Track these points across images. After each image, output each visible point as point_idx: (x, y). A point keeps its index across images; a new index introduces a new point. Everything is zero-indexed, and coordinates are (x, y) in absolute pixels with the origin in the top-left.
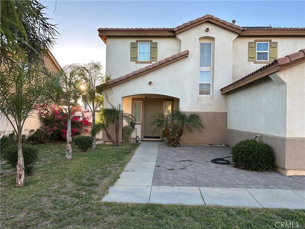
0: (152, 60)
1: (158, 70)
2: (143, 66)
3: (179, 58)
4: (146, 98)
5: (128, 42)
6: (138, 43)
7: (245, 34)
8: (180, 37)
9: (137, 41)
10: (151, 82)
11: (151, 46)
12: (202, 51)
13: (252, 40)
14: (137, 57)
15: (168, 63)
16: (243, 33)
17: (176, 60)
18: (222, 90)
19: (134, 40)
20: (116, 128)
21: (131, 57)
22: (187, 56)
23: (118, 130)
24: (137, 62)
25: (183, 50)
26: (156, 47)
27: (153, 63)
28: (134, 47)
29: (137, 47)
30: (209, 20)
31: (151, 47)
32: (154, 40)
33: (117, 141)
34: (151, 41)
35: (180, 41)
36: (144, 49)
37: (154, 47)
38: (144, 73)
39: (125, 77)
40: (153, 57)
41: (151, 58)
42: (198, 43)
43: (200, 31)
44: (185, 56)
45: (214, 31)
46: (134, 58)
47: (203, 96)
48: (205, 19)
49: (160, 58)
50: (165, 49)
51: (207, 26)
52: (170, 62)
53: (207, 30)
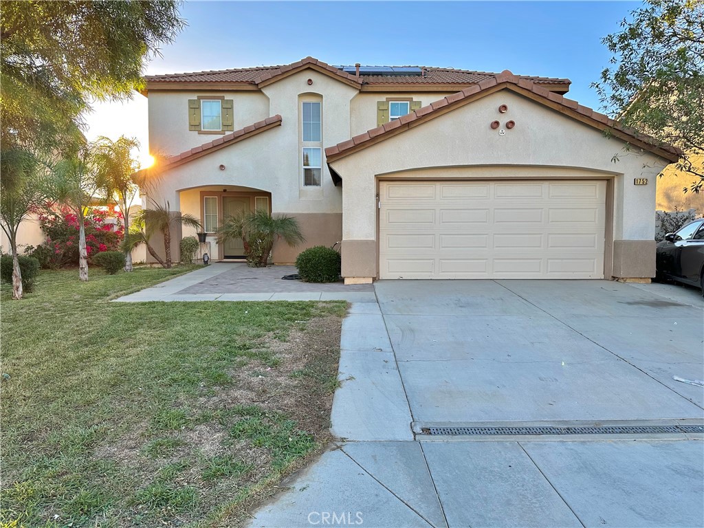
0: (226, 128)
1: (234, 145)
2: (209, 139)
3: (266, 128)
4: (225, 191)
5: (185, 98)
6: (202, 101)
7: (370, 89)
8: (266, 91)
9: (199, 98)
10: (222, 166)
11: (222, 106)
12: (306, 116)
13: (383, 98)
14: (200, 124)
15: (248, 135)
16: (366, 88)
17: (261, 130)
19: (194, 97)
20: (166, 240)
21: (190, 123)
22: (279, 123)
23: (169, 243)
24: (200, 133)
25: (272, 115)
26: (232, 108)
27: (228, 133)
28: (194, 108)
29: (199, 108)
30: (310, 66)
31: (223, 108)
32: (228, 97)
33: (169, 262)
34: (222, 98)
35: (267, 99)
36: (211, 110)
37: (228, 108)
38: (209, 151)
39: (179, 159)
40: (228, 126)
41: (224, 125)
43: (297, 85)
44: (276, 123)
45: (321, 85)
46: (195, 127)
47: (311, 188)
48: (304, 65)
49: (238, 127)
50: (246, 110)
51: (309, 75)
52: (252, 134)
53: (310, 82)
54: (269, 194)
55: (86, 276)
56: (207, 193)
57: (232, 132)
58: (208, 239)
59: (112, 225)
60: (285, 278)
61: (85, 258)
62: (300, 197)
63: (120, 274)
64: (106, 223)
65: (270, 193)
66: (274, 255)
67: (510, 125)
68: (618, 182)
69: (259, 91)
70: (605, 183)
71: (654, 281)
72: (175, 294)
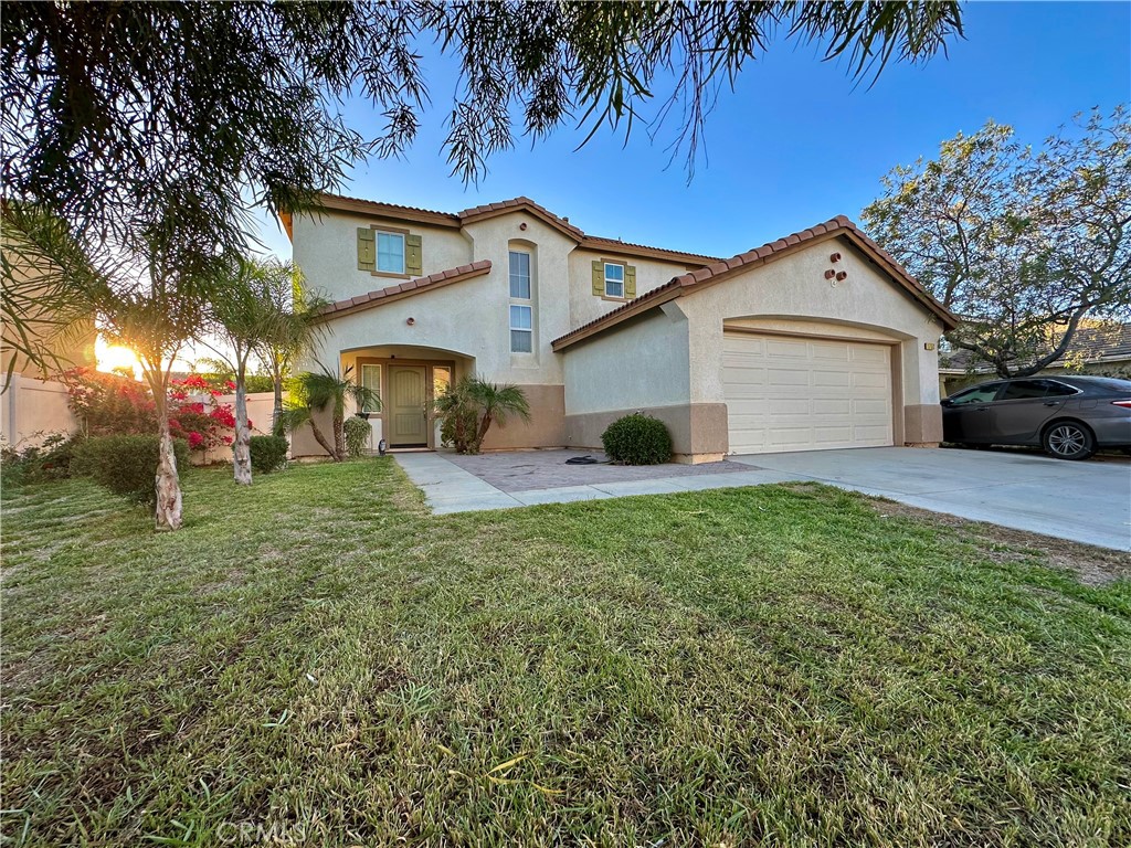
0: (411, 272)
1: (427, 294)
2: (388, 284)
3: (472, 275)
4: (393, 357)
5: (353, 226)
6: (376, 232)
7: (588, 245)
8: (471, 231)
9: (373, 228)
10: (411, 319)
11: (406, 242)
12: (513, 268)
13: (598, 258)
14: (374, 262)
15: (448, 282)
16: (584, 243)
17: (466, 277)
18: (553, 344)
19: (366, 225)
21: (359, 259)
22: (486, 271)
24: (374, 274)
25: (478, 259)
26: (420, 246)
27: (413, 278)
28: (365, 239)
29: (373, 241)
30: (526, 209)
31: (407, 245)
32: (414, 231)
33: (339, 451)
34: (407, 232)
35: (470, 241)
36: (390, 247)
37: (414, 246)
38: (396, 297)
39: (351, 304)
40: (414, 268)
41: (407, 267)
42: (506, 249)
43: (509, 227)
44: (483, 270)
45: (535, 232)
46: (367, 264)
47: (520, 355)
48: (519, 205)
49: (427, 272)
50: (439, 253)
51: (521, 219)
52: (454, 280)
53: (523, 227)
54: (471, 360)
55: (249, 476)
56: (365, 358)
57: (421, 278)
60: (569, 462)
62: (510, 365)
65: (473, 359)
67: (842, 276)
68: (905, 348)
69: (457, 230)
70: (889, 348)
71: (941, 446)
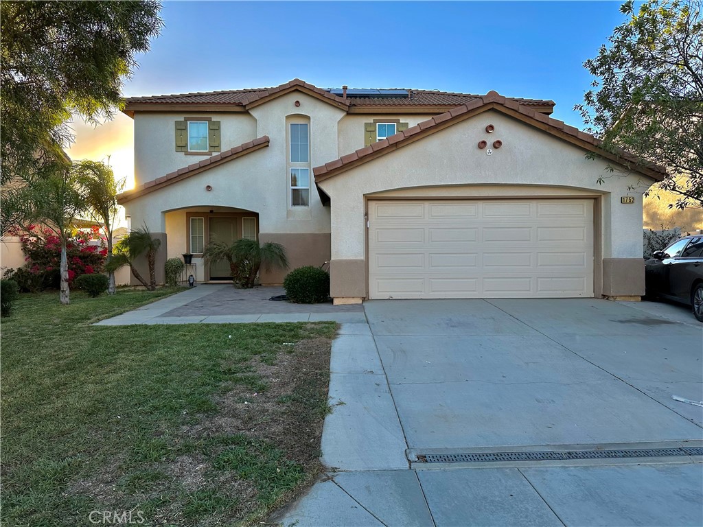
0: (212, 149)
1: (221, 166)
2: (195, 160)
3: (254, 149)
4: (211, 211)
5: (172, 120)
6: (188, 122)
7: (357, 111)
8: (253, 113)
9: (186, 119)
10: (209, 187)
11: (209, 127)
12: (294, 137)
13: (370, 120)
14: (187, 144)
15: (235, 156)
16: (353, 109)
17: (249, 151)
19: (181, 118)
20: (150, 262)
21: (176, 144)
22: (266, 144)
23: (153, 264)
24: (187, 154)
25: (260, 136)
26: (219, 129)
27: (215, 154)
28: (181, 129)
29: (186, 129)
30: (297, 88)
31: (210, 129)
32: (215, 118)
33: (153, 284)
34: (209, 120)
35: (255, 121)
36: (198, 131)
37: (215, 129)
38: (196, 172)
39: (165, 179)
40: (215, 146)
41: (211, 146)
42: (285, 124)
43: (286, 106)
44: (263, 144)
45: (309, 107)
46: (182, 147)
47: (299, 208)
48: (292, 87)
49: (226, 147)
50: (234, 132)
51: (296, 97)
52: (240, 154)
53: (297, 104)
54: (256, 215)
55: (67, 299)
56: (193, 215)
57: (219, 153)
58: (194, 260)
59: (96, 247)
60: (273, 299)
61: (66, 280)
62: (287, 218)
63: (103, 296)
64: (89, 245)
65: (258, 214)
66: (260, 276)
67: (497, 145)
68: (606, 200)
69: (246, 113)
70: (592, 201)
71: (644, 299)
72: (159, 316)
